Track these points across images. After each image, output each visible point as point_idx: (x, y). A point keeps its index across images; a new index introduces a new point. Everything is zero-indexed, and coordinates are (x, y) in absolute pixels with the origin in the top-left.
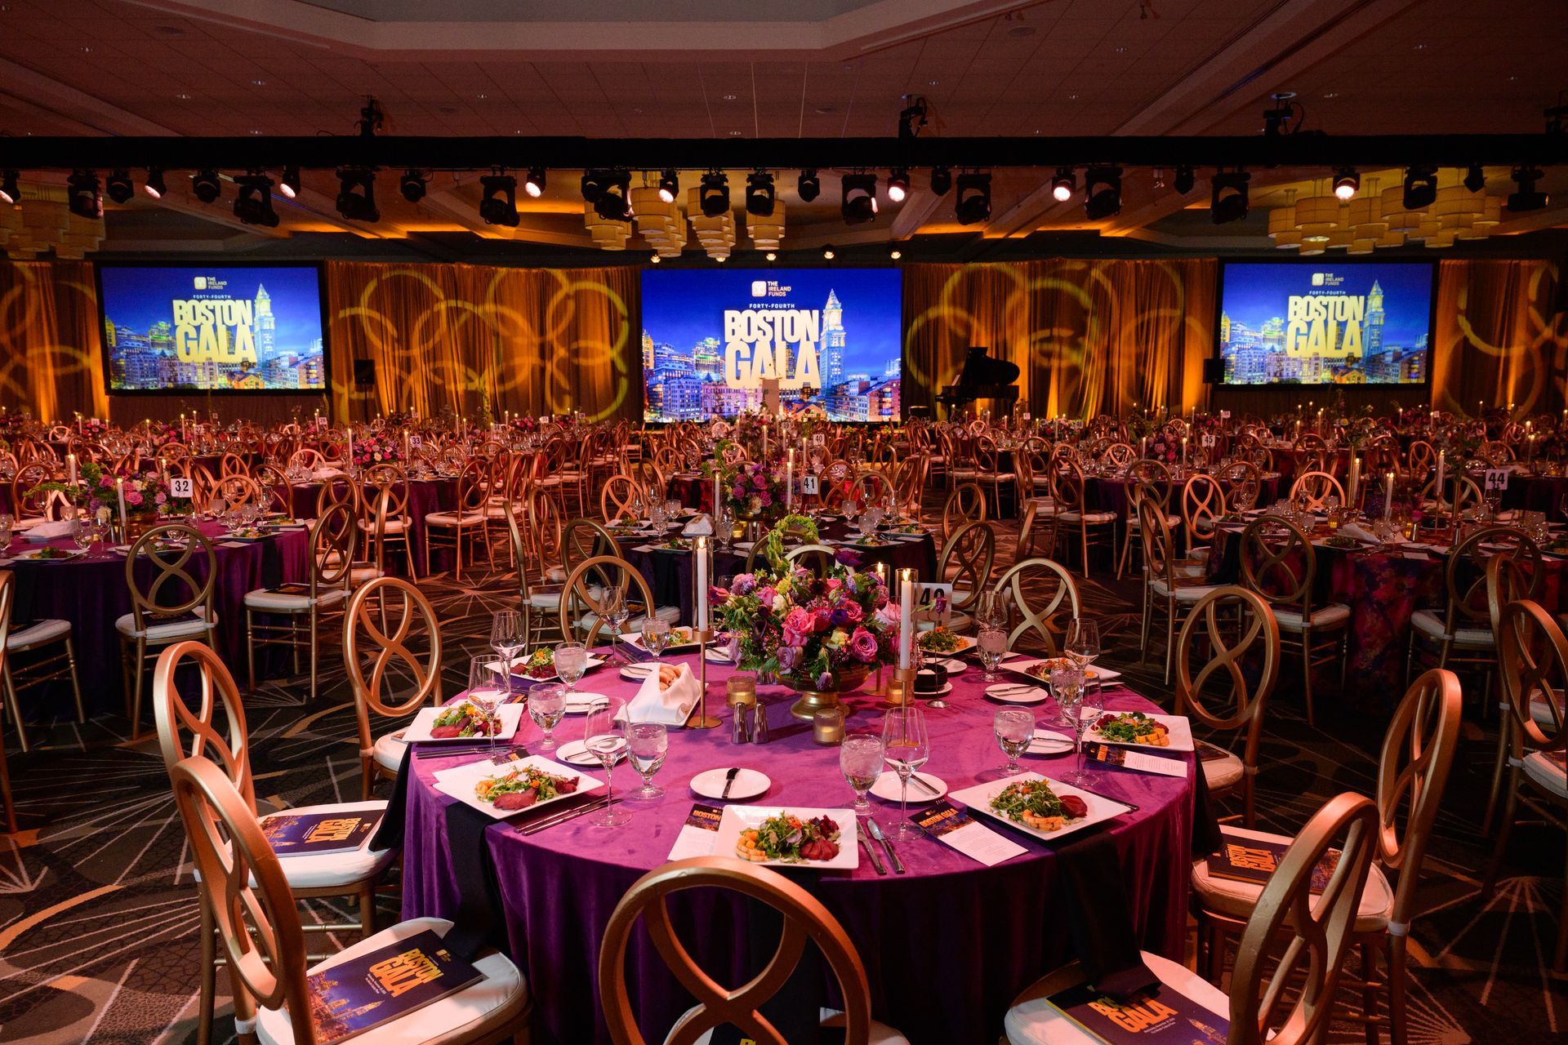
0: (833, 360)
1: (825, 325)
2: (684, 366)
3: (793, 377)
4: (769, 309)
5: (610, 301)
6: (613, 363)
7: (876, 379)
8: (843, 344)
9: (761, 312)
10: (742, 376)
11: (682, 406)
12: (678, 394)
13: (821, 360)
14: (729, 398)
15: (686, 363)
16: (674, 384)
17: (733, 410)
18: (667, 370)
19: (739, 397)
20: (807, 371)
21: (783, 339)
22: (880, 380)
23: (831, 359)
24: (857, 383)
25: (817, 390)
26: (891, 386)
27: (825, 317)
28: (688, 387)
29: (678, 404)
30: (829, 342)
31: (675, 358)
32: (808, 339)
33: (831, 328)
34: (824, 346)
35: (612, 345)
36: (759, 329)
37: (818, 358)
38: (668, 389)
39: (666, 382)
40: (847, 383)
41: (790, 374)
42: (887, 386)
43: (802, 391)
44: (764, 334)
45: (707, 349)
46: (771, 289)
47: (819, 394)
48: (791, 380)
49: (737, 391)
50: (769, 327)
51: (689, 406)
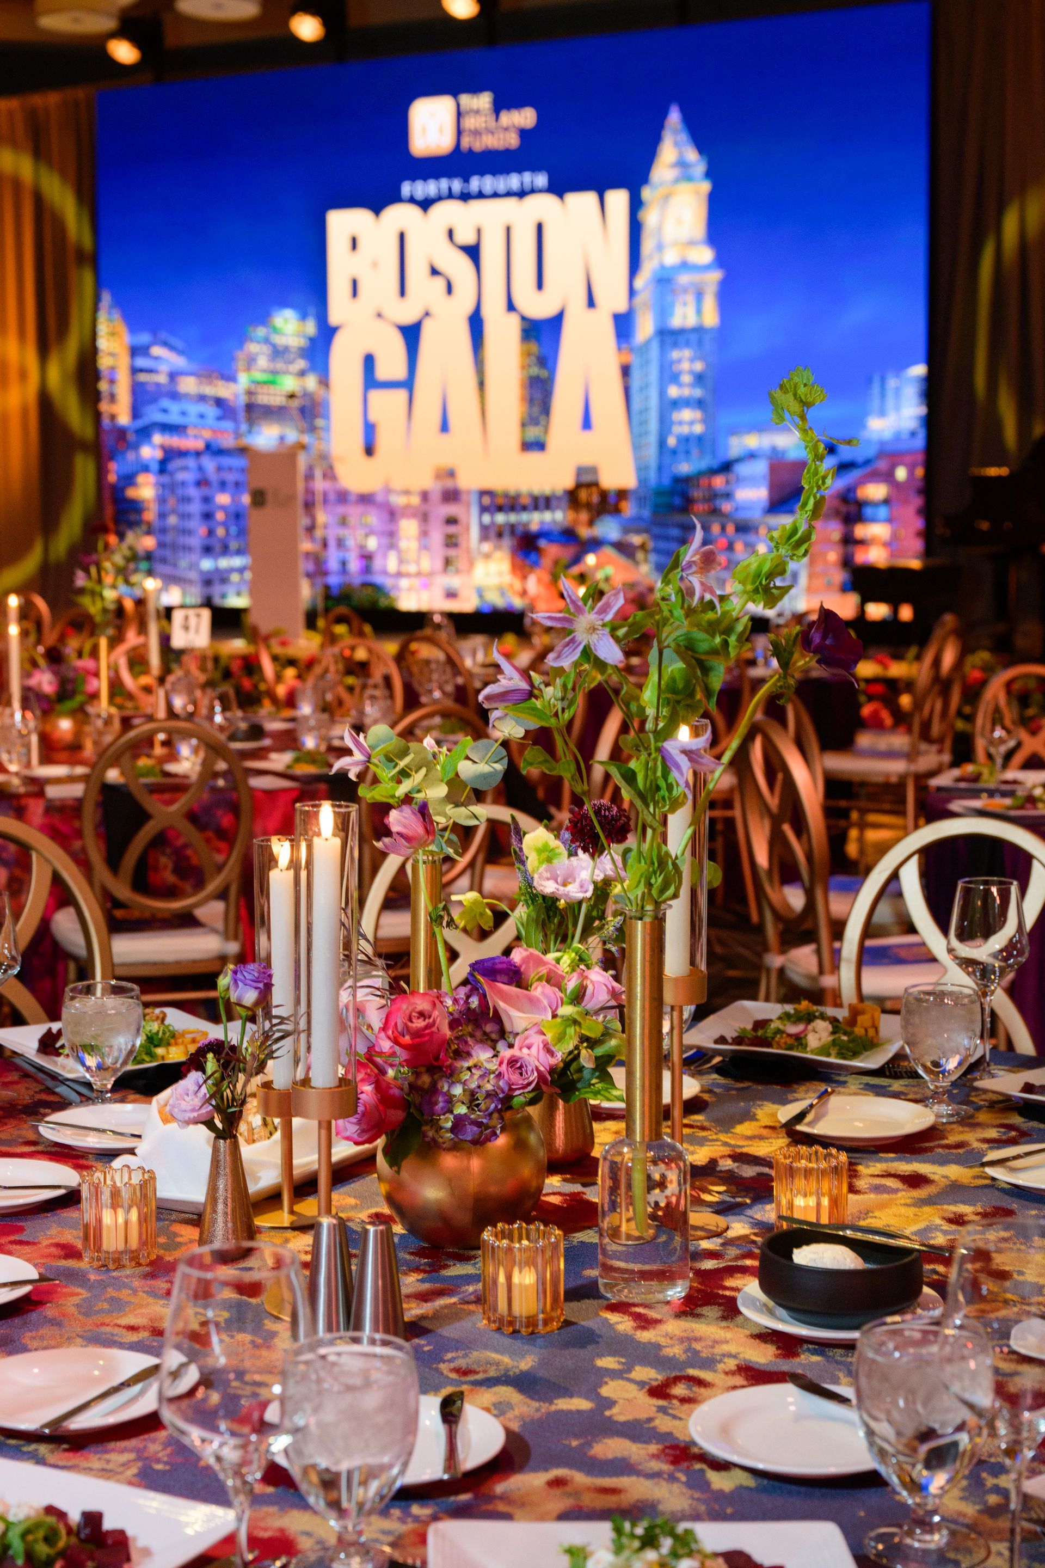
0: (675, 378)
1: (647, 246)
2: (211, 411)
3: (539, 446)
4: (465, 197)
5: (39, 200)
6: (45, 403)
7: (831, 449)
8: (711, 317)
9: (439, 210)
10: (383, 442)
11: (208, 550)
12: (196, 508)
13: (636, 375)
14: (343, 522)
15: (219, 402)
16: (185, 474)
17: (354, 565)
18: (167, 428)
19: (373, 518)
20: (587, 424)
21: (511, 307)
22: (846, 453)
23: (669, 375)
24: (760, 468)
25: (622, 494)
26: (888, 477)
27: (650, 218)
28: (223, 485)
29: (196, 541)
30: (663, 312)
31: (188, 385)
32: (591, 303)
33: (671, 258)
34: (645, 328)
35: (44, 350)
36: (434, 272)
37: (626, 371)
38: (168, 489)
39: (163, 466)
40: (726, 467)
41: (533, 433)
42: (875, 476)
43: (572, 498)
44: (450, 289)
45: (278, 353)
46: (470, 123)
47: (629, 509)
48: (534, 457)
49: (366, 499)
50: (464, 262)
51: (226, 551)
